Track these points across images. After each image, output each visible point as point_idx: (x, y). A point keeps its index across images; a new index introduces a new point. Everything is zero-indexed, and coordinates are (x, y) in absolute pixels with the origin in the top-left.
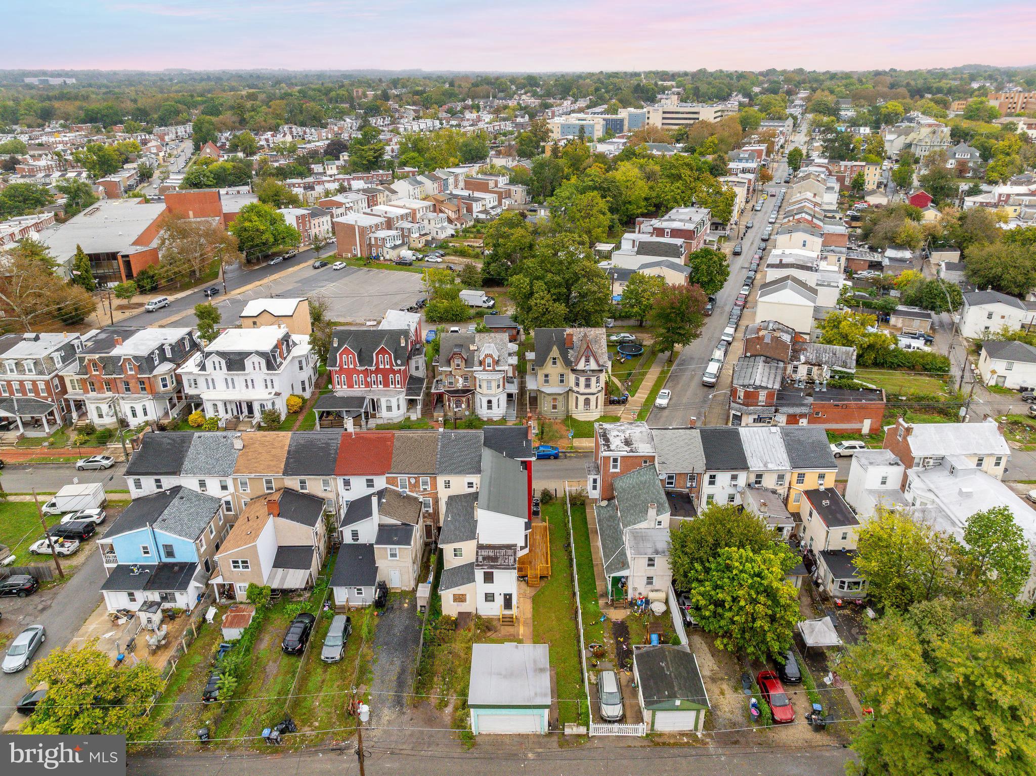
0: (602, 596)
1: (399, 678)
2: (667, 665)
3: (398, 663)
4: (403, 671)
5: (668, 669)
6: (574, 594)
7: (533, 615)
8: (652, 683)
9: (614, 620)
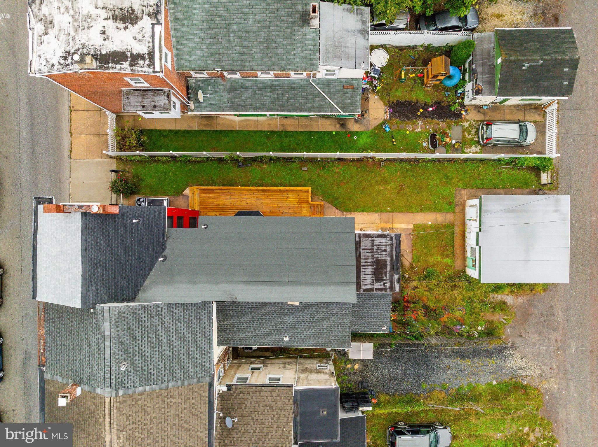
0: (343, 125)
1: (468, 357)
2: (529, 61)
3: (446, 361)
4: (460, 354)
5: (536, 61)
6: (340, 160)
7: (375, 211)
8: (545, 84)
9: (387, 116)
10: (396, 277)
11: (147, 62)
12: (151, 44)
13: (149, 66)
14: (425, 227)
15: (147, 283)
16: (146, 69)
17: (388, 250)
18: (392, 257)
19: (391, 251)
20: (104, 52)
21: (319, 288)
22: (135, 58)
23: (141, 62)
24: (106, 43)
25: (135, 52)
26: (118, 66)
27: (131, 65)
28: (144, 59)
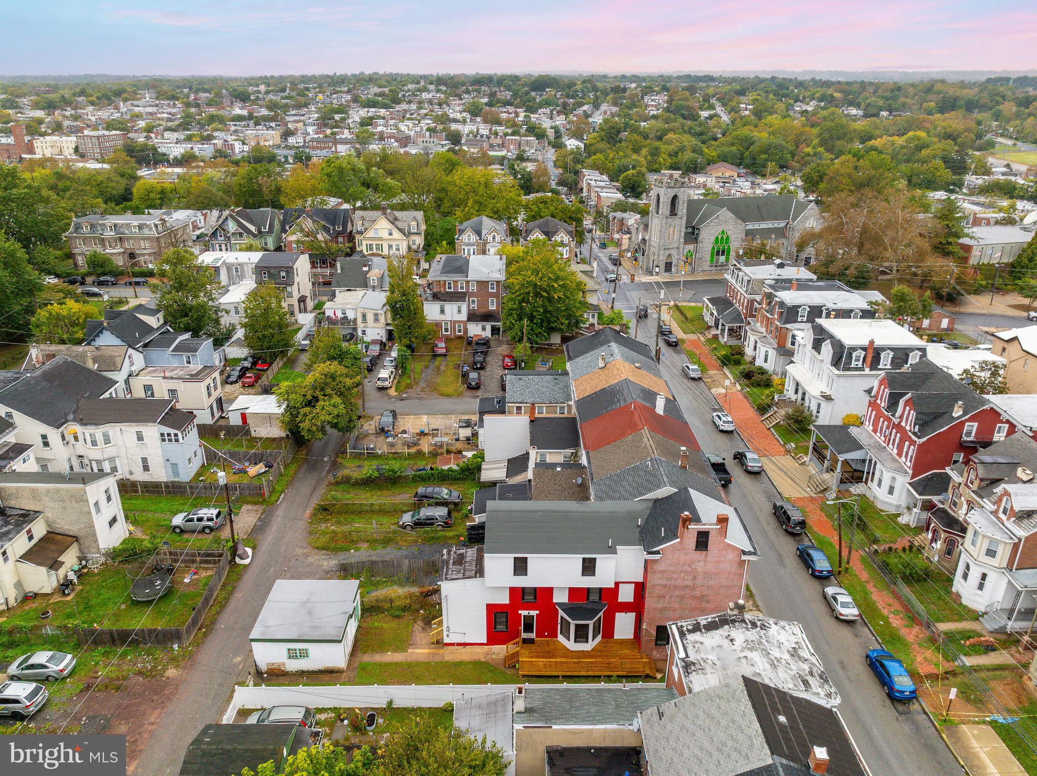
10: (445, 557)
11: (685, 629)
12: (685, 642)
13: (682, 626)
14: (396, 650)
15: (648, 512)
16: (684, 624)
17: (450, 572)
18: (447, 568)
19: (447, 571)
20: (726, 627)
21: (515, 508)
22: (696, 628)
23: (690, 627)
24: (727, 634)
25: (698, 633)
26: (710, 620)
27: (699, 623)
28: (688, 630)
